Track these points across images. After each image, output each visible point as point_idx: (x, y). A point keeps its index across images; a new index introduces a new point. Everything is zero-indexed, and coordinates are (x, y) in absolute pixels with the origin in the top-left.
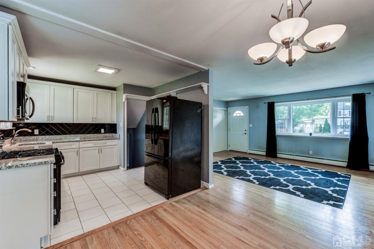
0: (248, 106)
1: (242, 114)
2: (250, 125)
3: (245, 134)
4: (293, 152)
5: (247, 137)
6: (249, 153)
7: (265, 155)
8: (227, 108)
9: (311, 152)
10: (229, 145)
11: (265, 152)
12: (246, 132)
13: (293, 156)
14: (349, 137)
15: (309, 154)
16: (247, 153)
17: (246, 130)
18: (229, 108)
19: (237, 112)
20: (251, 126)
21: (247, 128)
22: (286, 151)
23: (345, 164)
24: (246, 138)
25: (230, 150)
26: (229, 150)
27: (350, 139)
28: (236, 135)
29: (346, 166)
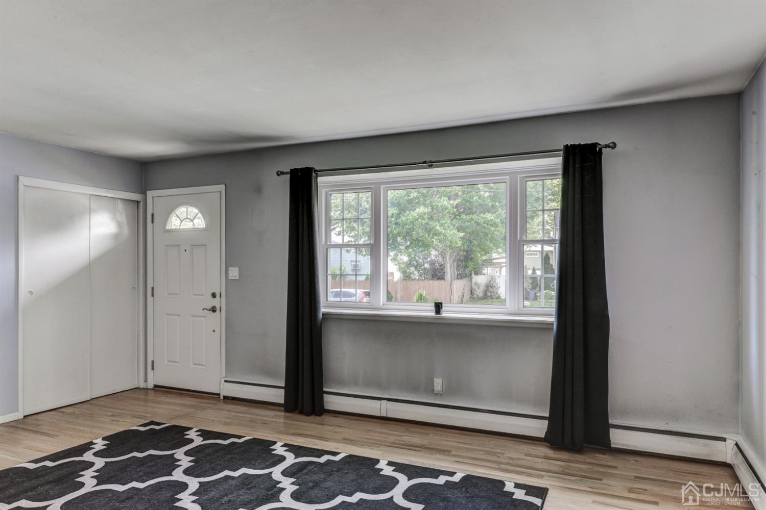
0: (223, 186)
1: (200, 223)
2: (230, 269)
3: (213, 310)
4: (379, 385)
5: (217, 321)
6: (225, 398)
7: (283, 402)
8: (144, 193)
9: (438, 384)
10: (153, 362)
11: (283, 390)
12: (216, 302)
13: (378, 402)
14: (552, 319)
15: (433, 390)
16: (219, 395)
17: (214, 295)
18: (150, 194)
19: (182, 211)
20: (234, 273)
21: (218, 285)
22: (356, 383)
23: (539, 428)
24: (217, 330)
25: (155, 386)
26: (151, 386)
27: (555, 327)
28: (179, 315)
29: (543, 436)
